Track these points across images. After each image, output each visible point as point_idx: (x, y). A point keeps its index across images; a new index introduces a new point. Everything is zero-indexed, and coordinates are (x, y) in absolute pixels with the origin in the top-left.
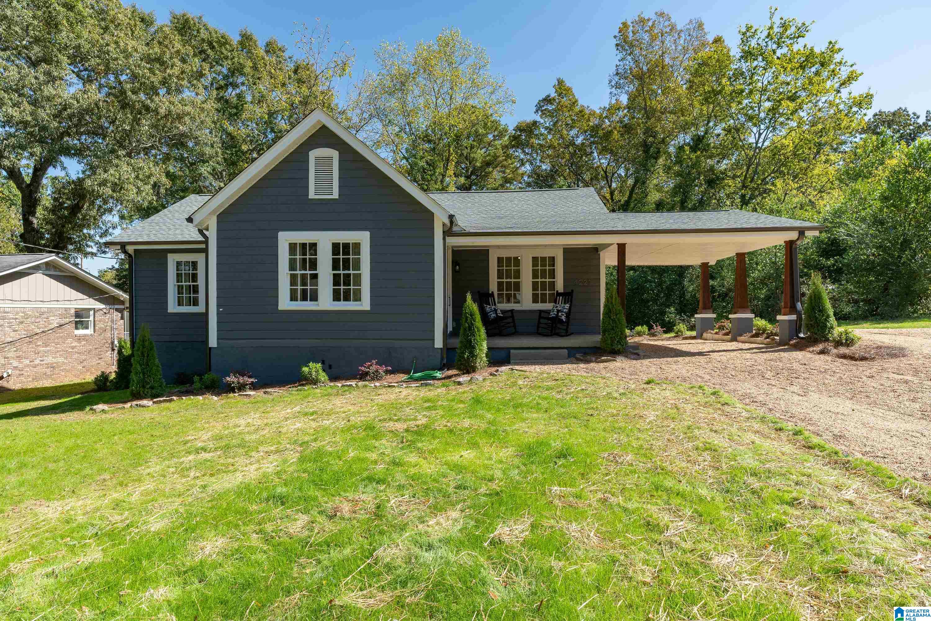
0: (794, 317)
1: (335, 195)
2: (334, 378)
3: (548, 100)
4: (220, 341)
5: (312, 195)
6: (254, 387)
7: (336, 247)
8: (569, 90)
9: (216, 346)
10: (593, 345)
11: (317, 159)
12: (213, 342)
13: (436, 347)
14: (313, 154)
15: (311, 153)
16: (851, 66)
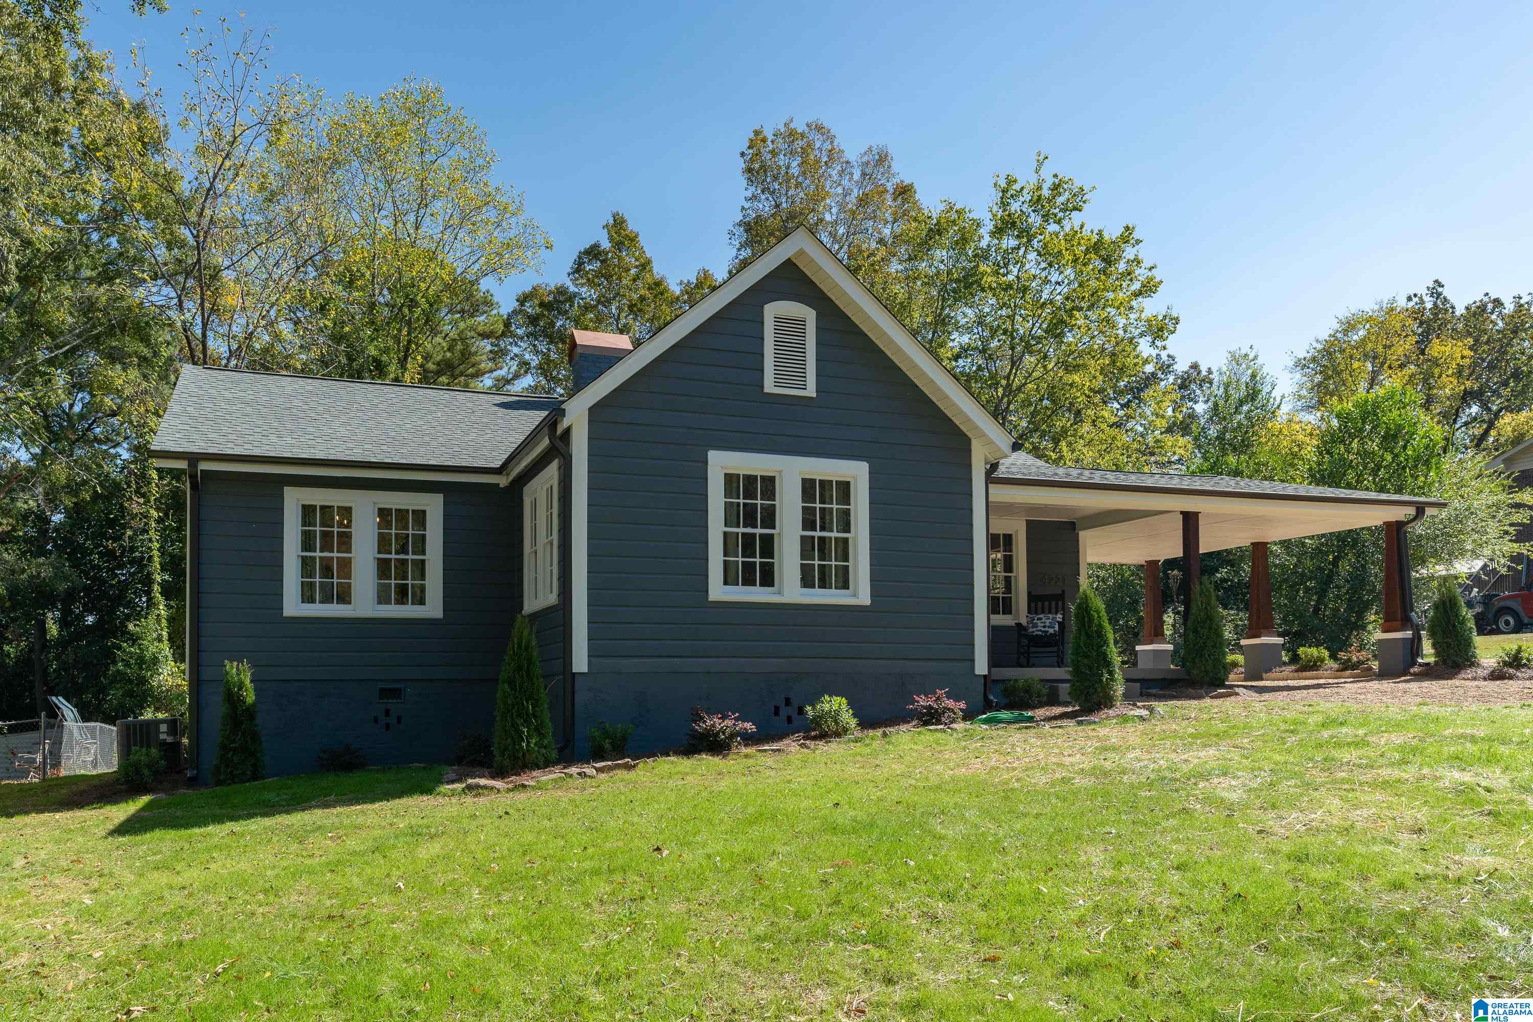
0: (1409, 634)
1: (811, 391)
2: (866, 723)
3: (593, 252)
4: (592, 659)
5: (769, 386)
6: (750, 739)
7: (808, 487)
8: (633, 239)
9: (585, 669)
10: (1161, 677)
11: (778, 319)
12: (580, 662)
13: (977, 673)
14: (773, 311)
15: (767, 307)
16: (1151, 269)
